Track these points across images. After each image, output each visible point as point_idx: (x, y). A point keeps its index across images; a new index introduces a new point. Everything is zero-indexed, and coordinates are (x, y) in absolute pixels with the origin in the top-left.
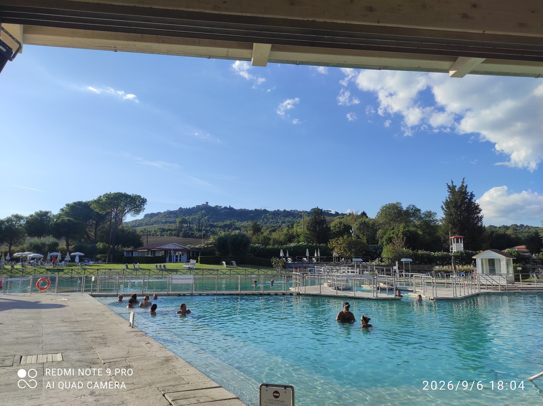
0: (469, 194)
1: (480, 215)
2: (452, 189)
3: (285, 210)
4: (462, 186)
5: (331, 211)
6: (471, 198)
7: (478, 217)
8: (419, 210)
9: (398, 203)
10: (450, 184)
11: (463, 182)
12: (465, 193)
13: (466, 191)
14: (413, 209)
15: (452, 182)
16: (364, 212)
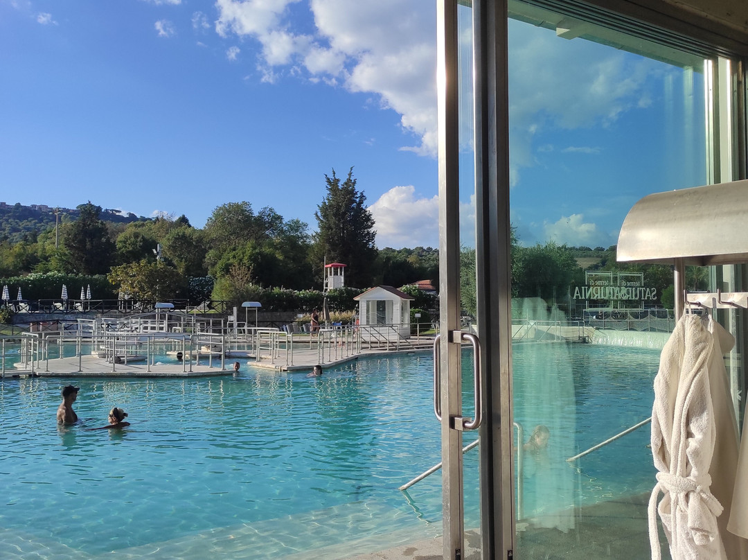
0: (359, 195)
1: (371, 230)
2: (333, 184)
4: (349, 180)
5: (120, 212)
6: (361, 202)
7: (368, 233)
8: (280, 218)
9: (245, 203)
10: (331, 176)
11: (350, 174)
12: (352, 193)
13: (353, 190)
14: (269, 215)
15: (334, 173)
16: (184, 216)
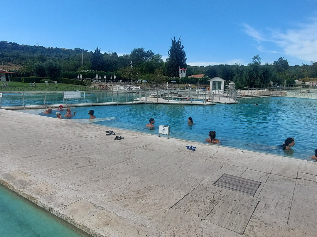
0: (181, 46)
1: (185, 58)
2: (174, 43)
3: (56, 48)
4: (179, 41)
5: (88, 51)
6: (182, 49)
8: (153, 53)
9: (142, 48)
10: (173, 39)
11: (179, 39)
12: (180, 45)
13: (180, 44)
14: (150, 52)
15: (175, 38)
16: (115, 52)
